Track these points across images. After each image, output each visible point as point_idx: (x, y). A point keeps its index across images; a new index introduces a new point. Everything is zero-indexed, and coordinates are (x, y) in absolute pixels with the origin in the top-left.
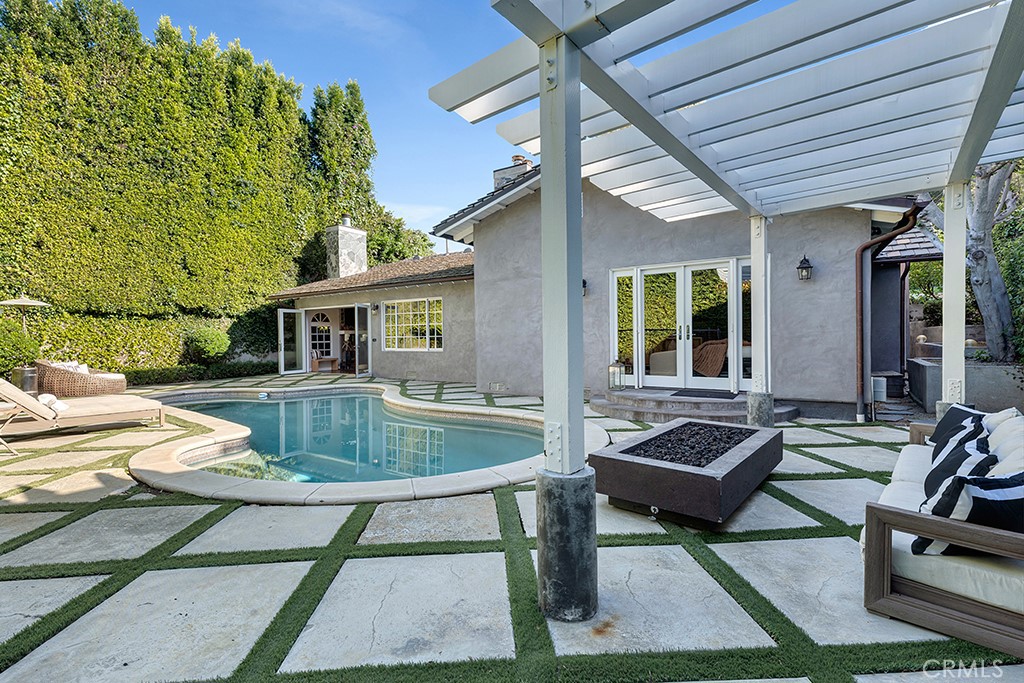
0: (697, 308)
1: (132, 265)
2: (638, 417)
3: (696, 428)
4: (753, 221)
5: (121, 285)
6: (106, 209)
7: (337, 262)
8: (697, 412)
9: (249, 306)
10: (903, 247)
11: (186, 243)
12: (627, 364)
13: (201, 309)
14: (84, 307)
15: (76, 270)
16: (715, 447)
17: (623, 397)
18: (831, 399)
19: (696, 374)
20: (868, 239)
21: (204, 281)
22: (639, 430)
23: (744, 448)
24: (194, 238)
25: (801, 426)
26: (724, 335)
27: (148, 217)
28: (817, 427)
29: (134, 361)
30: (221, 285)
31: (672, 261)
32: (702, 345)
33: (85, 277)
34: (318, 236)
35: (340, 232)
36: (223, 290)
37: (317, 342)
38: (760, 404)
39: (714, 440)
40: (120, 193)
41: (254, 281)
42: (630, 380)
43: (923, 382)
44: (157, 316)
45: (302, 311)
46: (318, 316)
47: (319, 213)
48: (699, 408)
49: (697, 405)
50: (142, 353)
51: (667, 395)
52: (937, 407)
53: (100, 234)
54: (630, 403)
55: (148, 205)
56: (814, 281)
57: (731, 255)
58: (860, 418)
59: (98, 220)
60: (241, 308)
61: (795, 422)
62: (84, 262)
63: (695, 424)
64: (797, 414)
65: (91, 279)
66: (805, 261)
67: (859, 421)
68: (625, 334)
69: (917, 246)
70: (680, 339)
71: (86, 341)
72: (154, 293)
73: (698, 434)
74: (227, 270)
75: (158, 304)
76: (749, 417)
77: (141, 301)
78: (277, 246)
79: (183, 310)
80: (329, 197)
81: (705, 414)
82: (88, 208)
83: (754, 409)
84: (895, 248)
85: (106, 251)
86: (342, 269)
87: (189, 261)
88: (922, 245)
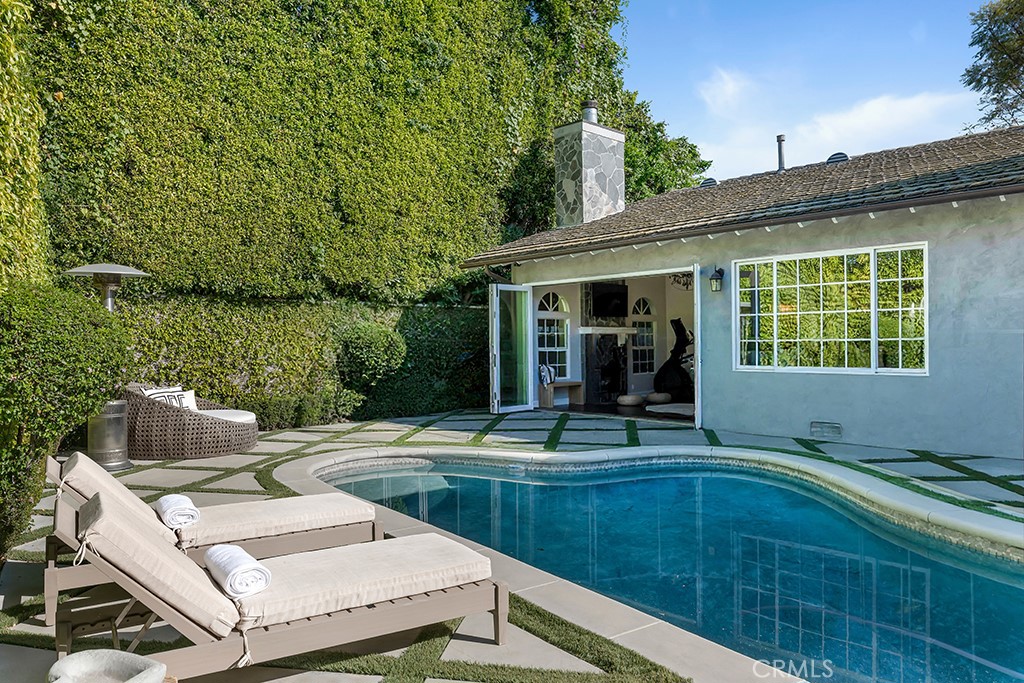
1: (261, 204)
5: (243, 243)
6: (226, 100)
7: (579, 193)
9: (431, 283)
11: (339, 160)
13: (357, 286)
14: (188, 283)
15: (180, 214)
21: (365, 233)
24: (352, 152)
27: (287, 113)
29: (258, 384)
30: (390, 242)
33: (191, 226)
34: (535, 147)
35: (584, 135)
36: (392, 251)
37: (547, 349)
40: (247, 68)
41: (439, 234)
44: (294, 299)
45: (526, 287)
46: (546, 297)
47: (541, 103)
50: (270, 369)
53: (216, 146)
55: (287, 90)
59: (213, 120)
60: (418, 284)
62: (191, 199)
65: (201, 230)
71: (190, 347)
72: (291, 256)
74: (399, 213)
75: (296, 278)
77: (272, 271)
78: (476, 166)
79: (332, 288)
80: (557, 74)
82: (201, 98)
85: (223, 177)
86: (587, 205)
87: (344, 196)
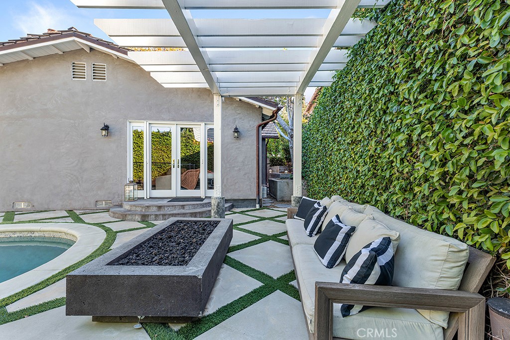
0: (183, 154)
2: (144, 219)
3: (182, 225)
4: (215, 97)
8: (183, 211)
10: (266, 132)
12: (139, 183)
16: (195, 240)
17: (134, 206)
18: (246, 198)
19: (182, 188)
20: (261, 122)
22: (144, 228)
23: (214, 238)
25: (235, 213)
26: (198, 167)
28: (242, 212)
31: (169, 120)
32: (186, 172)
38: (218, 204)
39: (194, 233)
42: (140, 194)
43: (276, 188)
48: (184, 208)
49: (183, 207)
51: (165, 202)
52: (292, 199)
54: (139, 209)
56: (240, 139)
57: (202, 121)
58: (258, 206)
61: (232, 211)
63: (181, 222)
64: (232, 206)
66: (236, 129)
67: (257, 208)
68: (138, 165)
69: (271, 132)
70: (174, 167)
73: (183, 229)
76: (213, 212)
81: (188, 211)
83: (215, 207)
84: (264, 132)
88: (273, 132)
